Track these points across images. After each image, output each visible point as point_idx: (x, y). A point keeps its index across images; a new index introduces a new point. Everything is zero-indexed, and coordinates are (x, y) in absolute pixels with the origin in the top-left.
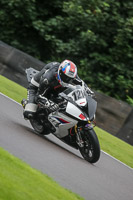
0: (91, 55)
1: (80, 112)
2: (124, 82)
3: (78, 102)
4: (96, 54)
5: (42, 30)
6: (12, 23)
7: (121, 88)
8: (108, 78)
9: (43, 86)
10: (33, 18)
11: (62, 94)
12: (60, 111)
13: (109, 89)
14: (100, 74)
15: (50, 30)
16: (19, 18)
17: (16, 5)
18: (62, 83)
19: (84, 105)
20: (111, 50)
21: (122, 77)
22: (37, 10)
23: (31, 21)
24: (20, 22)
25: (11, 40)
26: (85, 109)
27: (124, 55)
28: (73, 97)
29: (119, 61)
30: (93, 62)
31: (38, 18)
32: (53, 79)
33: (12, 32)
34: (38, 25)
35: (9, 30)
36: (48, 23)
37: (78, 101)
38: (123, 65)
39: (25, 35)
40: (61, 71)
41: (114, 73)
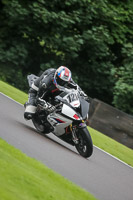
1: (74, 113)
3: (72, 104)
11: (58, 97)
12: (57, 112)
26: (78, 110)
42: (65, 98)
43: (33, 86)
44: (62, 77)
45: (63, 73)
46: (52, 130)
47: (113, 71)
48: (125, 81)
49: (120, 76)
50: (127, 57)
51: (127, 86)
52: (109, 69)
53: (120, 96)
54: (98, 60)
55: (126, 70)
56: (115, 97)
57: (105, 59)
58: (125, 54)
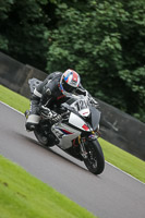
1: (83, 123)
3: (81, 113)
5: (129, 80)
6: (96, 73)
9: (46, 96)
10: (119, 67)
11: (65, 105)
12: (63, 122)
15: (138, 80)
16: (104, 68)
17: (101, 53)
19: (87, 115)
22: (124, 59)
23: (117, 70)
24: (105, 71)
25: (95, 91)
26: (88, 120)
28: (76, 107)
31: (124, 67)
33: (96, 82)
34: (124, 74)
35: (93, 80)
36: (136, 73)
39: (110, 85)
40: (63, 81)
42: (73, 105)
44: (69, 82)
45: (71, 77)
46: (57, 143)
47: (47, 34)
48: (60, 45)
49: (54, 40)
50: (62, 19)
51: (62, 51)
52: (42, 32)
53: (54, 62)
54: (30, 22)
55: (60, 34)
56: (49, 63)
57: (38, 21)
58: (59, 15)
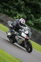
0: (2, 3)
1: (26, 36)
2: (13, 12)
4: (4, 3)
7: (12, 14)
8: (8, 11)
11: (20, 30)
12: (19, 35)
13: (8, 14)
14: (5, 9)
18: (20, 26)
19: (27, 33)
20: (8, 2)
21: (12, 10)
27: (12, 3)
28: (24, 31)
29: (11, 5)
30: (3, 5)
32: (17, 25)
37: (25, 32)
38: (12, 6)
40: (20, 22)
41: (10, 9)
42: (23, 30)
43: (10, 25)
44: (22, 22)
45: (22, 21)
46: (17, 42)
